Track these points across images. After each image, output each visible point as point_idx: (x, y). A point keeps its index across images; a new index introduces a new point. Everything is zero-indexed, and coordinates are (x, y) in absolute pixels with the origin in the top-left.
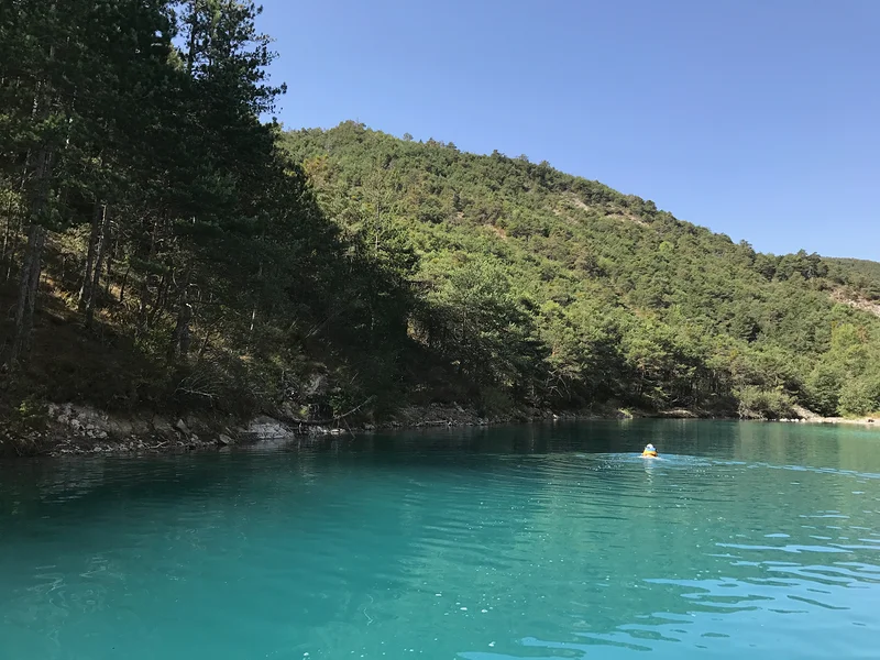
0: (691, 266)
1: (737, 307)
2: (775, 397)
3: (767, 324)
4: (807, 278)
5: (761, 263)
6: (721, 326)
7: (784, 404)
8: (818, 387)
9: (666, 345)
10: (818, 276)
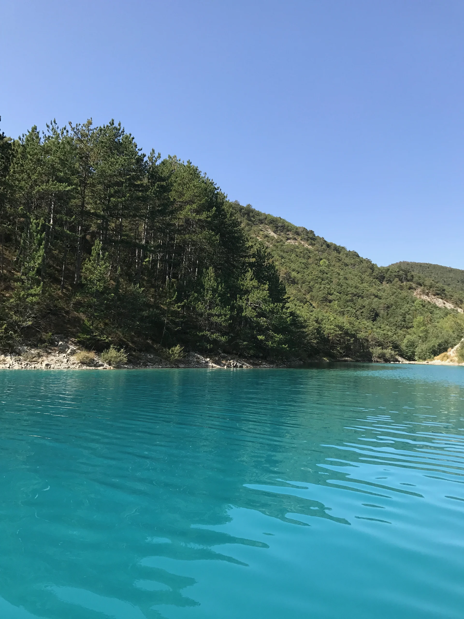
0: (340, 277)
1: (366, 302)
2: (389, 352)
3: (382, 312)
4: (402, 282)
5: (377, 273)
6: (358, 313)
7: (392, 355)
8: (407, 347)
9: (341, 328)
10: (408, 281)
